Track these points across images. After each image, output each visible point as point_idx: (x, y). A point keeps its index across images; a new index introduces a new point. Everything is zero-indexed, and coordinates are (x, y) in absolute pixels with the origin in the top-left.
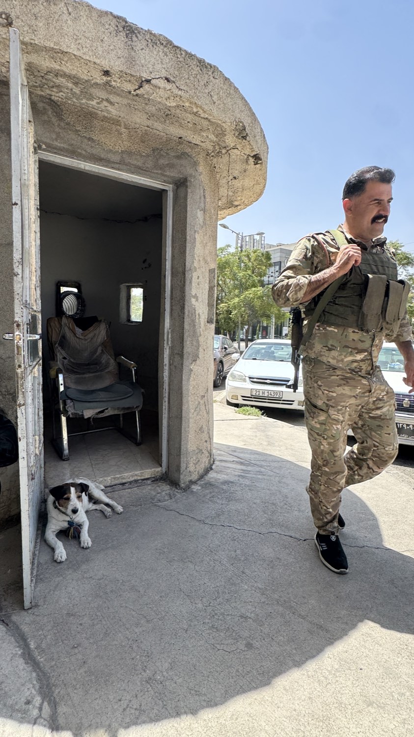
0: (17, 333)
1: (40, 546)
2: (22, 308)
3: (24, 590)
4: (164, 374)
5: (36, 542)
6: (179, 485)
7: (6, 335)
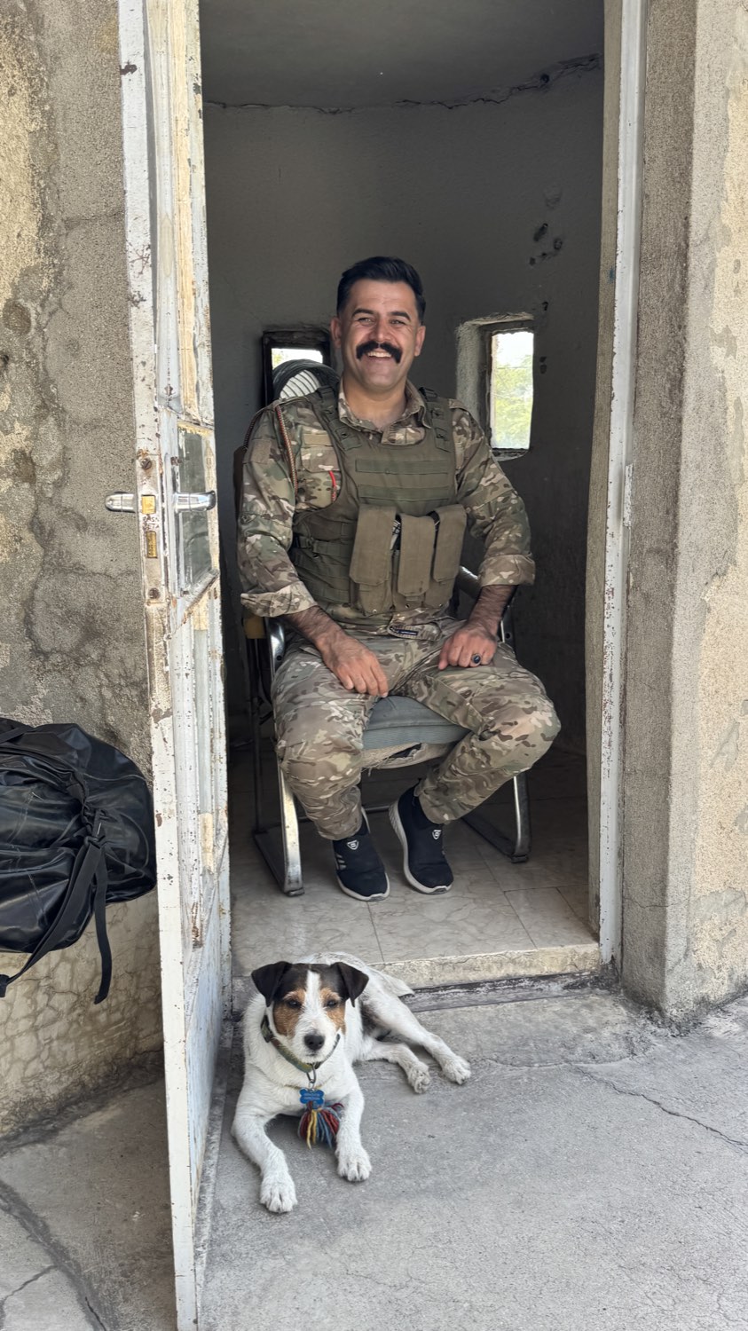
0: (145, 489)
1: (219, 1153)
2: (156, 409)
3: (177, 1279)
4: (607, 622)
5: (208, 1141)
6: (660, 1010)
7: (113, 497)
